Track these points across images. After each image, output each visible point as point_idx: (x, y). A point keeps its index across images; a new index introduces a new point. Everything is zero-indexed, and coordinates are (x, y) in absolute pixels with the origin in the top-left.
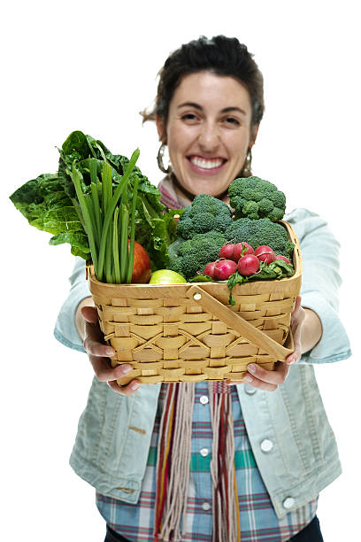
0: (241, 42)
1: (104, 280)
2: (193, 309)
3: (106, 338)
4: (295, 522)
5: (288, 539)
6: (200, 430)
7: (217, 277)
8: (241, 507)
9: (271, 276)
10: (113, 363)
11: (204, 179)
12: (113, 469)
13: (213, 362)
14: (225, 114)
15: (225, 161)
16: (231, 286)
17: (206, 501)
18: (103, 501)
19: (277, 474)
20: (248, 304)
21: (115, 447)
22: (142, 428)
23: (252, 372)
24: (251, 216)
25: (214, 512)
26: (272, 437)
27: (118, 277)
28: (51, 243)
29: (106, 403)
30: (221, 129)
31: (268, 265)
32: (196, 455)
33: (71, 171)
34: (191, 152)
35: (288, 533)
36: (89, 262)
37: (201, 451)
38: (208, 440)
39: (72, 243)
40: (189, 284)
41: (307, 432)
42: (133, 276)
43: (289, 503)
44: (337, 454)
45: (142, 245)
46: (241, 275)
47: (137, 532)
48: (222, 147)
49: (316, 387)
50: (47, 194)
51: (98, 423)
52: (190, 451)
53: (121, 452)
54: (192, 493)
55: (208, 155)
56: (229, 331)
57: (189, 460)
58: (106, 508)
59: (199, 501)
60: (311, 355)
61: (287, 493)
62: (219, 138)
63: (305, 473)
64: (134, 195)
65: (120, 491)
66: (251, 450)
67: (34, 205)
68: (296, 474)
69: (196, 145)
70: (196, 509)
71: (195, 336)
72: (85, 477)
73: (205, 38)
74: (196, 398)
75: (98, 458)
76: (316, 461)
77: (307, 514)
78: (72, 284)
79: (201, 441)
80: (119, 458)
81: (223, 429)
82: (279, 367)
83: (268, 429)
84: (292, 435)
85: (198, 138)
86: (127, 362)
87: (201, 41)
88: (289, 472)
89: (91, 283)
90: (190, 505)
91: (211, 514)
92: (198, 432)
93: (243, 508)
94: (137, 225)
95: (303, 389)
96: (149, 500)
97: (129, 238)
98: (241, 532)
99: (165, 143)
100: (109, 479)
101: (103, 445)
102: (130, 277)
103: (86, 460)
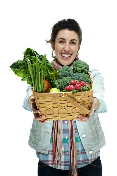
0: (75, 20)
1: (37, 91)
2: (62, 100)
3: (37, 108)
4: (93, 158)
5: (91, 162)
6: (65, 131)
7: (69, 90)
8: (77, 153)
9: (85, 90)
10: (40, 115)
11: (65, 60)
12: (41, 144)
13: (68, 115)
14: (71, 41)
15: (71, 55)
16: (73, 93)
17: (68, 151)
18: (38, 153)
19: (87, 144)
20: (78, 98)
21: (41, 138)
22: (49, 132)
23: (79, 117)
24: (79, 72)
25: (70, 154)
26: (85, 133)
27: (41, 91)
28: (21, 81)
29: (38, 125)
30: (70, 45)
31: (84, 87)
32: (64, 138)
33: (27, 60)
34: (62, 52)
35: (91, 161)
36: (32, 86)
37: (66, 137)
38: (67, 134)
39: (27, 81)
40: (61, 93)
41: (95, 132)
42: (45, 90)
43: (90, 152)
44: (105, 139)
45: (48, 81)
46: (76, 90)
47: (48, 162)
48: (71, 51)
49: (98, 119)
50: (20, 66)
51: (36, 131)
52: (63, 137)
53: (43, 139)
54: (63, 149)
55: (67, 53)
56: (73, 106)
57: (62, 140)
58: (39, 156)
59: (65, 152)
60: (96, 111)
61: (90, 149)
62: (70, 48)
63: (95, 144)
64: (45, 67)
65: (43, 150)
66: (79, 137)
67: (16, 69)
68: (92, 144)
69: (63, 50)
70: (65, 154)
71: (63, 107)
72: (33, 147)
73: (65, 19)
74: (64, 122)
75: (36, 141)
76: (98, 140)
77: (97, 156)
78: (27, 92)
79: (66, 134)
80: (42, 141)
81: (72, 131)
82: (87, 116)
83: (85, 131)
84: (91, 133)
85: (64, 48)
86: (43, 115)
87: (64, 20)
88: (90, 143)
89: (33, 92)
90: (63, 153)
91: (69, 155)
92: (65, 132)
93: (78, 154)
94: (46, 75)
95: (94, 120)
96: (51, 152)
97: (44, 79)
98: (78, 161)
99: (54, 50)
100: (40, 147)
101: (37, 137)
102: (44, 91)
103: (33, 142)
